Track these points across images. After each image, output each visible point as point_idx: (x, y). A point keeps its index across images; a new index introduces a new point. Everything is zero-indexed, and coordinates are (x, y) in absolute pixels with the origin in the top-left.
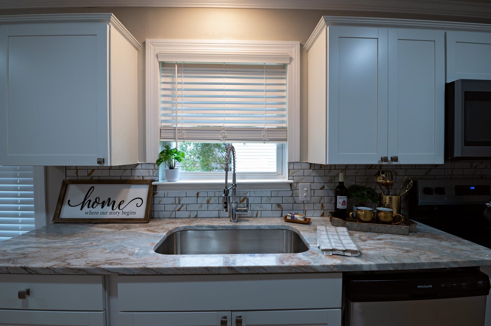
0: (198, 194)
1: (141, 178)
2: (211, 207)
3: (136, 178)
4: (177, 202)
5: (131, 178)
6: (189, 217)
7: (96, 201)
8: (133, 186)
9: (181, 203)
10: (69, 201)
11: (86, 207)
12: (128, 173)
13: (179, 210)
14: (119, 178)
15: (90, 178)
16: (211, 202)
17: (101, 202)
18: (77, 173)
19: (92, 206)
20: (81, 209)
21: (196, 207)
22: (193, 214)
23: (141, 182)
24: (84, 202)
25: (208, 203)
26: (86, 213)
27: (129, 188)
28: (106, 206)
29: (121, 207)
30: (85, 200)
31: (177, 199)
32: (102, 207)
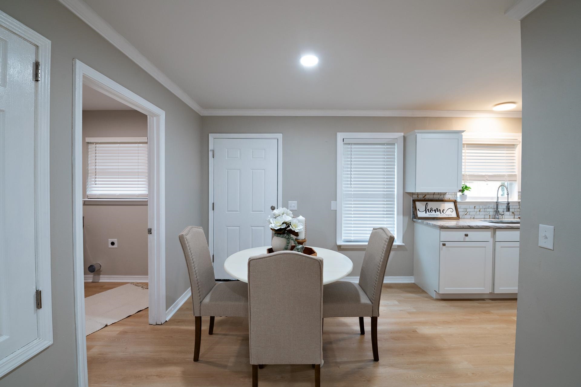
0: (475, 207)
1: (448, 199)
2: (481, 213)
3: (446, 199)
4: (465, 211)
5: (444, 199)
6: (471, 218)
7: (431, 210)
8: (446, 203)
9: (467, 211)
10: (419, 209)
11: (427, 212)
12: (442, 196)
13: (466, 215)
14: (438, 199)
15: (424, 199)
16: (481, 211)
17: (434, 210)
18: (418, 196)
19: (430, 212)
20: (426, 213)
21: (474, 213)
22: (473, 217)
23: (449, 201)
24: (426, 210)
25: (479, 211)
26: (429, 215)
27: (444, 203)
28: (437, 212)
29: (444, 212)
30: (426, 209)
31: (465, 209)
32: (435, 212)
